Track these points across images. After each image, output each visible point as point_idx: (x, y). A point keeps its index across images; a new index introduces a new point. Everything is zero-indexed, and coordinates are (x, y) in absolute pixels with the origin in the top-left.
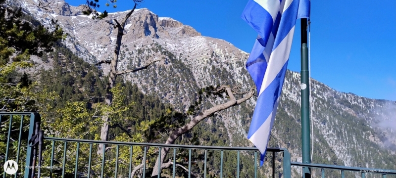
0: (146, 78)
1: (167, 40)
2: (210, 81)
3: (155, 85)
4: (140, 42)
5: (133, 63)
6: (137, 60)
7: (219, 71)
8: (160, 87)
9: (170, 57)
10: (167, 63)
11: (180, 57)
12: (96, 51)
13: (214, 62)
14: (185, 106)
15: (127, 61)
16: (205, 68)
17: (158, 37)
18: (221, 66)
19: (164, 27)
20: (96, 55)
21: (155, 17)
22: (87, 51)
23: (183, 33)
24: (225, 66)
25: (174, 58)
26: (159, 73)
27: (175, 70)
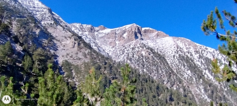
0: (138, 64)
1: (148, 41)
2: (179, 64)
3: (144, 68)
4: (132, 43)
5: (130, 55)
6: (132, 54)
7: (183, 57)
8: (147, 69)
9: (151, 51)
10: (150, 55)
11: (157, 50)
12: (109, 50)
13: (180, 52)
14: (164, 80)
15: (126, 54)
16: (174, 56)
17: (142, 39)
18: (185, 54)
19: (146, 34)
20: (108, 52)
21: (140, 28)
22: (104, 50)
23: (158, 36)
24: (187, 54)
25: (153, 51)
26: (146, 60)
27: (155, 58)
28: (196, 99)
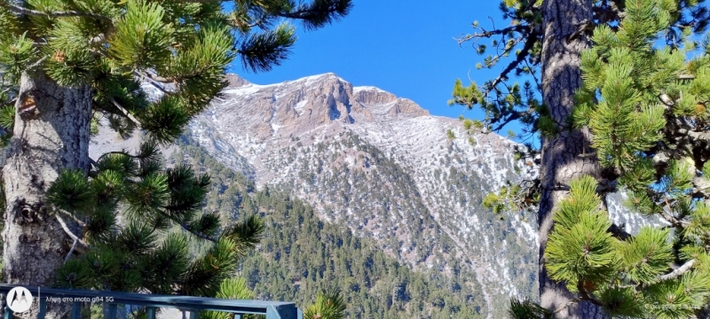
0: (333, 194)
1: (369, 125)
2: (448, 196)
3: (348, 205)
4: (321, 130)
5: (310, 167)
6: (317, 163)
7: (464, 177)
8: (356, 209)
9: (374, 155)
10: (368, 166)
11: (392, 155)
12: (248, 149)
13: (455, 160)
14: (402, 243)
15: (299, 164)
16: (438, 173)
17: (352, 121)
18: (468, 168)
19: (363, 104)
20: (247, 156)
21: (347, 87)
22: (232, 150)
23: (397, 112)
24: (475, 167)
25: (380, 156)
26: (354, 183)
27: (383, 177)
28: (487, 297)
